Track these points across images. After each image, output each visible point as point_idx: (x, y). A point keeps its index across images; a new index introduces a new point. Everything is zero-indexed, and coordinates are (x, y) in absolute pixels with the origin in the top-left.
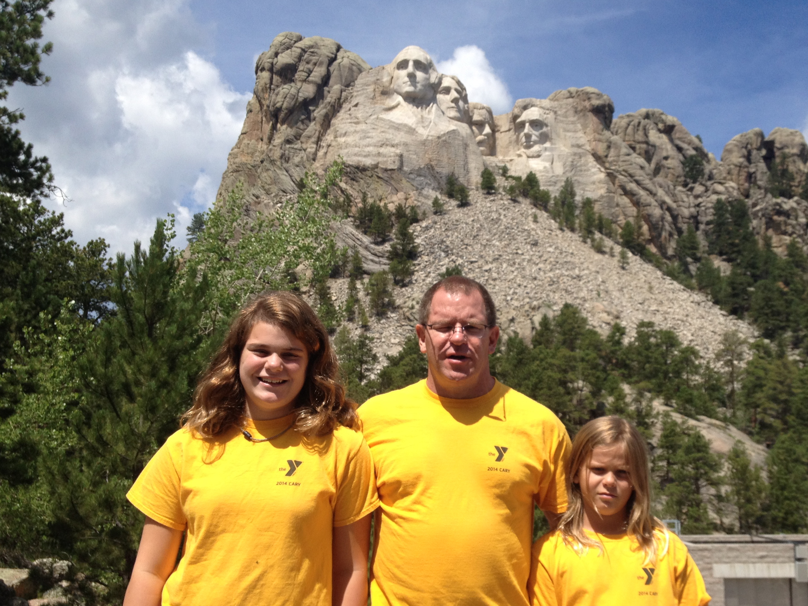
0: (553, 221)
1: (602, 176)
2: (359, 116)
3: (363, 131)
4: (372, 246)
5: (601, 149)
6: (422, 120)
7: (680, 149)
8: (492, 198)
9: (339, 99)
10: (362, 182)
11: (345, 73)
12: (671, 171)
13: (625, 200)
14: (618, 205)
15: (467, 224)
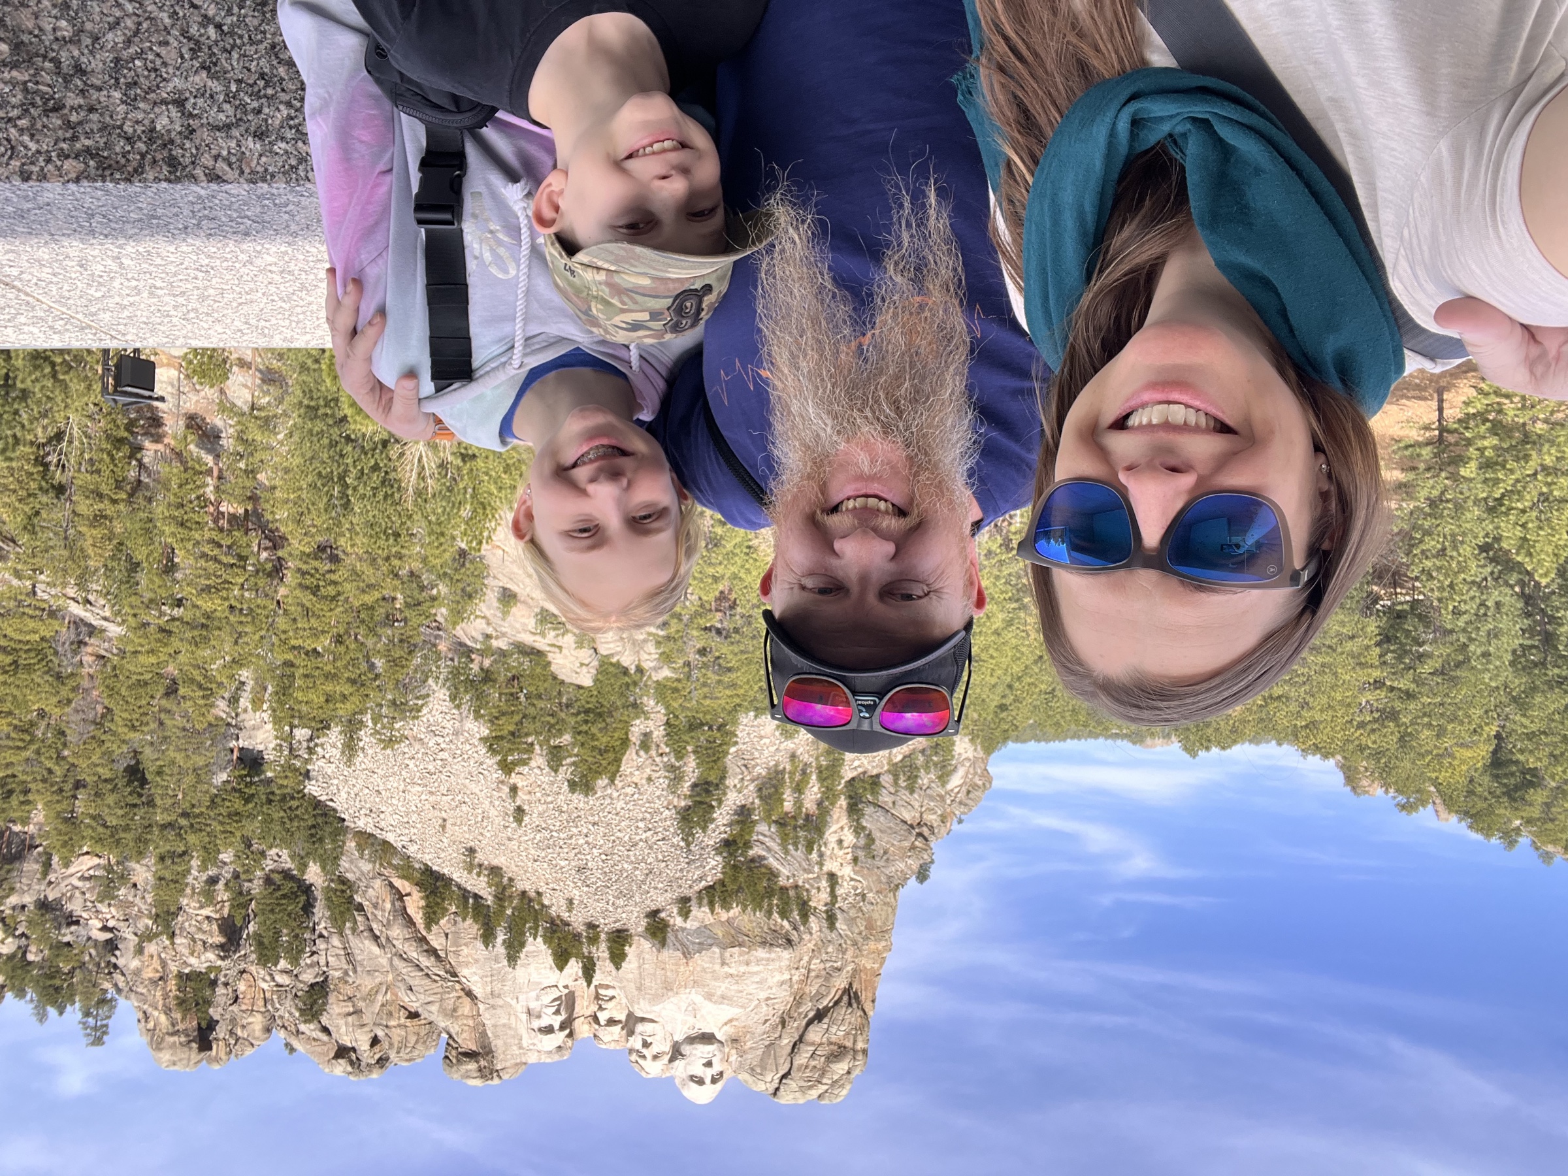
0: (546, 902)
1: (464, 972)
2: (765, 1008)
3: (762, 990)
4: (764, 853)
5: (466, 1007)
6: (694, 1011)
7: (325, 1030)
8: (618, 925)
9: (783, 1027)
10: (766, 929)
11: (771, 1061)
12: (341, 998)
13: (436, 942)
14: (447, 935)
15: (656, 888)
